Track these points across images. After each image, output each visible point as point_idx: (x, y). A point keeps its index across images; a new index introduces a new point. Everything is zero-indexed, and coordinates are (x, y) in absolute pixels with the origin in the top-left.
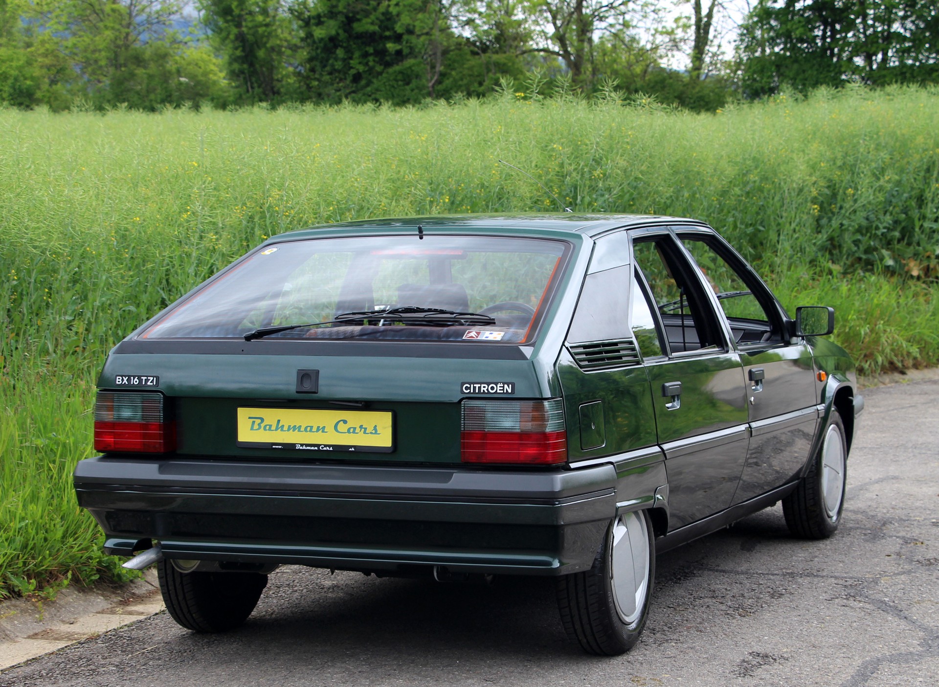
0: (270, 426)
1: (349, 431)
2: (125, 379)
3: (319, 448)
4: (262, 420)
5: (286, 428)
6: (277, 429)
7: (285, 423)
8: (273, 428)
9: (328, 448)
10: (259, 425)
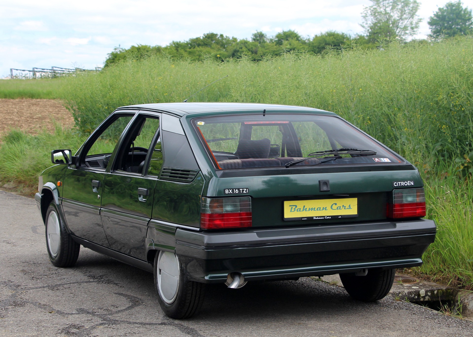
0: (300, 209)
1: (337, 209)
2: (231, 191)
3: (324, 218)
4: (296, 206)
5: (308, 210)
6: (303, 210)
7: (307, 207)
8: (302, 210)
9: (329, 218)
10: (294, 209)
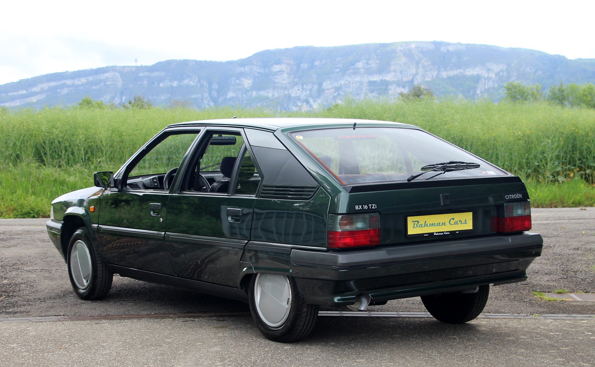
0: (422, 225)
1: (455, 224)
2: (360, 207)
3: (444, 233)
4: (418, 222)
5: (428, 225)
7: (428, 223)
8: (423, 226)
9: (447, 233)
10: (417, 225)
